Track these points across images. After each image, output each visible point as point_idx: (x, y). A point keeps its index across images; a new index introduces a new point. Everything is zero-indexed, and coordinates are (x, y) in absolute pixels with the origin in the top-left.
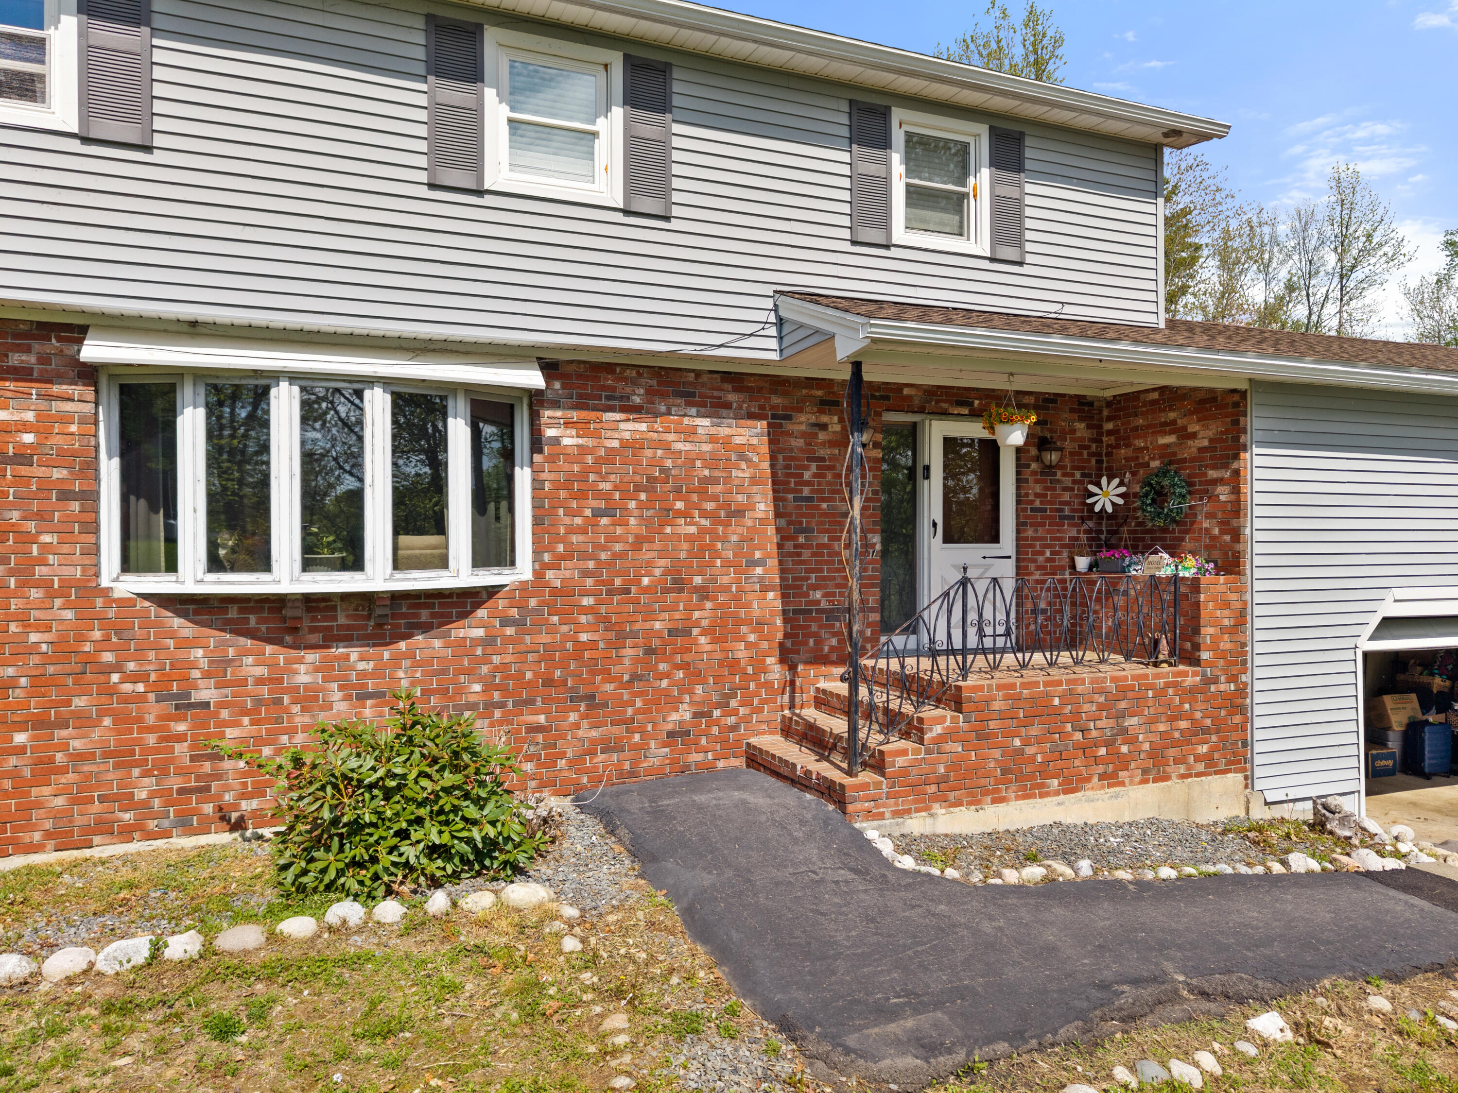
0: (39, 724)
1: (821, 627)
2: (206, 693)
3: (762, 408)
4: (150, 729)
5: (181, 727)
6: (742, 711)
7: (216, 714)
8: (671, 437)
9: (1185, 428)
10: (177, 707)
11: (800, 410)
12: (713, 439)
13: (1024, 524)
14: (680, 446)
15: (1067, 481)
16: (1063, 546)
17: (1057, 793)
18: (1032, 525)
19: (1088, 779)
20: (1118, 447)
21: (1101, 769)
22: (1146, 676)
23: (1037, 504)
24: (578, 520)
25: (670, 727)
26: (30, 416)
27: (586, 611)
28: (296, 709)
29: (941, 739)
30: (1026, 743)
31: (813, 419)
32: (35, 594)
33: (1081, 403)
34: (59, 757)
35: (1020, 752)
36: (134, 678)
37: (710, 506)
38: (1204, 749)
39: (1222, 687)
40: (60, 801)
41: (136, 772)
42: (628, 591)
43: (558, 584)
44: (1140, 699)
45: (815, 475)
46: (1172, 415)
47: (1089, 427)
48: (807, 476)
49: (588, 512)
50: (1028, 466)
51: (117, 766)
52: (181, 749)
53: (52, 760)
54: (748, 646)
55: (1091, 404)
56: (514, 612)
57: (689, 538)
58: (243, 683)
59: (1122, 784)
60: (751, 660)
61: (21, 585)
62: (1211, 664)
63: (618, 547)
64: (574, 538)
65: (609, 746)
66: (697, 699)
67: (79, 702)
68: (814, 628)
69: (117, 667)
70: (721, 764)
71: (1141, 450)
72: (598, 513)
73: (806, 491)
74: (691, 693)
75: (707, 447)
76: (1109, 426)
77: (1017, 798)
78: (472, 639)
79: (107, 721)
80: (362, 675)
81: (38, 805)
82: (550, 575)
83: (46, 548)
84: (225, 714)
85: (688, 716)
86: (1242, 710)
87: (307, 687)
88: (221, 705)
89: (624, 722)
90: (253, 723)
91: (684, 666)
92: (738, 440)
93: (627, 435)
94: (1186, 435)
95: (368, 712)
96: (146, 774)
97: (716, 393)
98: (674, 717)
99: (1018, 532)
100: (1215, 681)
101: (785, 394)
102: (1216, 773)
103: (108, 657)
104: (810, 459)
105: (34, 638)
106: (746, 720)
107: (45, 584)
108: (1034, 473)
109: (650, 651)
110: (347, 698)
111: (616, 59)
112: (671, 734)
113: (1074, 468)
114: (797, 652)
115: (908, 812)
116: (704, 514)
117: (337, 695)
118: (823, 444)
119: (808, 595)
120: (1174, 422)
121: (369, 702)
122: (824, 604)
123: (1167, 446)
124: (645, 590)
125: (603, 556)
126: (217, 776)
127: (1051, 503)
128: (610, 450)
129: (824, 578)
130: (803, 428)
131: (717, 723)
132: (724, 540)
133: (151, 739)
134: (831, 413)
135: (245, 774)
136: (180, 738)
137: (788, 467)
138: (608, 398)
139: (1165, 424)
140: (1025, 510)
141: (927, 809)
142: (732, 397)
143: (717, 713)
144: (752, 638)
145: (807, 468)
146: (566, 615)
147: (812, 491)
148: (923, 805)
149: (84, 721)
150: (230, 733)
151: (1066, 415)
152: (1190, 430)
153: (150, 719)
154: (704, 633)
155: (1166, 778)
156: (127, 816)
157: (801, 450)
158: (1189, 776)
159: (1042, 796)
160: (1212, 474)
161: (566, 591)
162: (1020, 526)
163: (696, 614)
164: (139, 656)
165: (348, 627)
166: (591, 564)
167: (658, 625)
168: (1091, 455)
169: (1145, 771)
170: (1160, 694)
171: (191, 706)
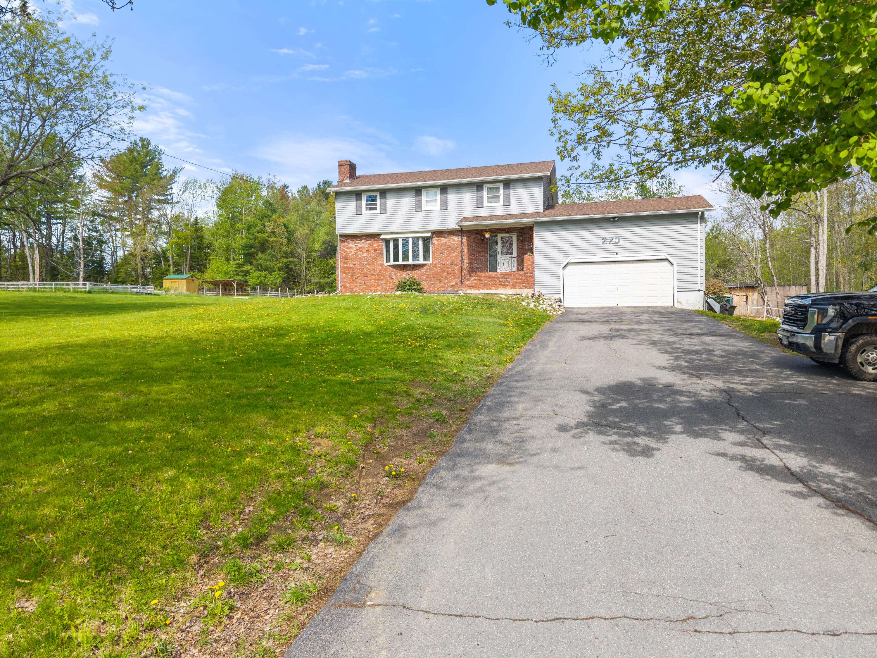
2: (394, 277)
3: (466, 235)
8: (451, 241)
10: (391, 279)
11: (473, 235)
17: (493, 289)
18: (520, 251)
19: (499, 287)
23: (520, 247)
24: (438, 254)
26: (377, 245)
27: (439, 267)
29: (473, 280)
30: (488, 282)
34: (380, 284)
36: (387, 275)
38: (524, 284)
39: (529, 274)
41: (387, 286)
42: (445, 264)
44: (510, 276)
45: (475, 245)
50: (518, 240)
56: (429, 267)
57: (454, 256)
58: (398, 276)
59: (506, 288)
61: (376, 264)
62: (526, 271)
63: (444, 258)
64: (437, 257)
65: (443, 287)
67: (382, 277)
72: (441, 253)
73: (474, 248)
74: (455, 279)
77: (486, 289)
78: (424, 271)
79: (384, 280)
82: (434, 262)
83: (378, 260)
86: (533, 278)
87: (404, 277)
89: (445, 284)
92: (462, 240)
93: (445, 241)
97: (458, 234)
98: (452, 283)
101: (470, 232)
102: (527, 288)
103: (384, 272)
105: (377, 270)
111: (439, 189)
112: (452, 286)
116: (456, 253)
118: (477, 240)
119: (474, 265)
122: (477, 266)
128: (442, 243)
129: (477, 262)
130: (473, 238)
134: (478, 235)
136: (391, 282)
137: (470, 244)
138: (442, 236)
146: (436, 268)
153: (388, 280)
154: (457, 271)
155: (516, 288)
158: (520, 288)
161: (437, 264)
162: (517, 252)
163: (456, 268)
164: (387, 272)
165: (408, 269)
166: (440, 260)
167: (449, 270)
169: (512, 287)
170: (515, 275)
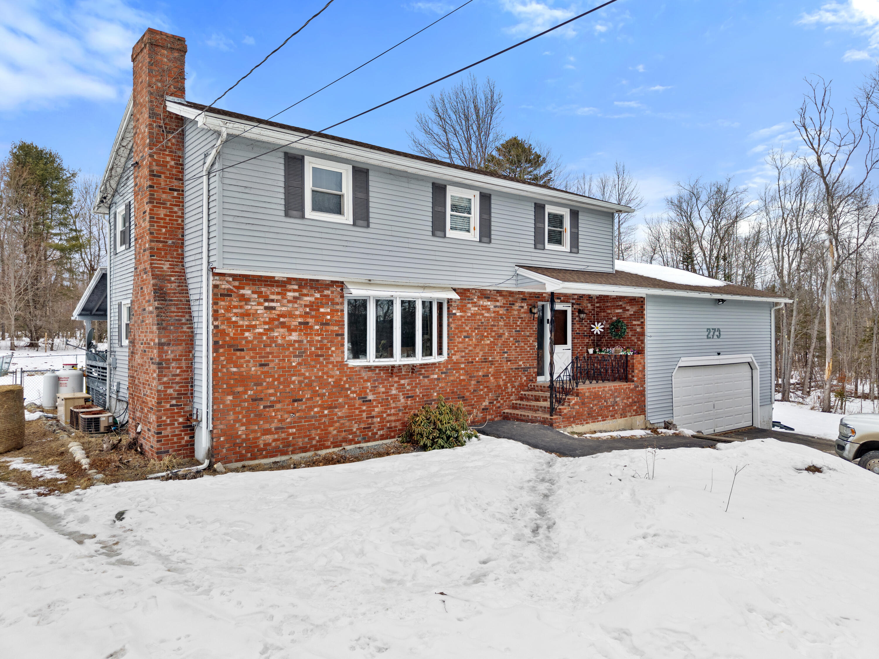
0: (330, 407)
1: (522, 374)
2: (370, 397)
3: (507, 301)
4: (357, 409)
5: (364, 408)
6: (502, 401)
7: (373, 403)
8: (484, 312)
9: (625, 308)
10: (363, 401)
11: (516, 302)
12: (494, 312)
13: (574, 338)
14: (486, 315)
15: (586, 324)
16: (585, 345)
17: (601, 421)
18: (577, 338)
19: (608, 417)
20: (601, 312)
21: (611, 414)
22: (621, 386)
23: (578, 332)
24: (460, 339)
25: (483, 407)
26: (329, 310)
27: (463, 369)
28: (392, 402)
29: (574, 404)
30: (593, 406)
31: (520, 305)
32: (330, 366)
33: (589, 298)
34: (335, 418)
35: (592, 408)
36: (352, 392)
37: (493, 334)
38: (635, 408)
39: (639, 389)
40: (335, 432)
41: (354, 422)
42: (472, 362)
43: (455, 360)
44: (620, 393)
45: (521, 323)
46: (621, 303)
47: (591, 305)
48: (518, 323)
49: (463, 337)
50: (575, 319)
51: (349, 420)
52: (364, 415)
53: (333, 418)
54: (503, 380)
55: (592, 298)
56: (444, 370)
57: (488, 345)
58: (379, 393)
59: (616, 418)
60: (504, 385)
61: (327, 363)
62: (637, 381)
63: (470, 348)
64: (460, 345)
66: (490, 398)
67: (340, 400)
68: (520, 374)
69: (349, 389)
70: (496, 419)
71: (610, 314)
72: (465, 337)
73: (518, 329)
74: (488, 395)
75: (493, 315)
76: (598, 305)
77: (592, 422)
78: (435, 379)
79: (346, 407)
80: (408, 390)
81: (330, 433)
82: (454, 357)
83: (332, 352)
84: (374, 403)
85: (487, 404)
86: (644, 396)
87: (395, 395)
88: (374, 400)
89: (471, 405)
90: (381, 406)
91: (487, 387)
92: (501, 312)
93: (473, 312)
94: (625, 310)
95: (409, 402)
96: (356, 423)
97: (495, 297)
98: (484, 404)
99: (572, 341)
100: (638, 387)
101: (513, 296)
102: (638, 415)
103: (347, 386)
104: (519, 318)
105: (330, 380)
106: (502, 404)
107: (332, 363)
108: (577, 321)
109: (478, 382)
110: (404, 398)
111: (478, 194)
112: (483, 409)
113: (588, 319)
114: (516, 382)
115: (567, 426)
116: (491, 337)
117: (401, 397)
118: (522, 313)
119: (518, 363)
120: (621, 305)
121: (409, 399)
122: (523, 366)
123: (618, 313)
124: (477, 362)
125: (467, 351)
126: (373, 424)
127: (582, 331)
128: (468, 317)
129: (523, 357)
130: (517, 308)
131: (495, 405)
132: (497, 345)
133: (357, 412)
134: (525, 303)
135: (379, 423)
136: (364, 411)
137: (513, 321)
138: (468, 300)
139: (618, 306)
140: (574, 333)
141: (571, 425)
142: (499, 298)
143: (495, 402)
144: (504, 378)
145: (518, 321)
147: (520, 329)
148: (570, 424)
149: (341, 406)
150: (376, 410)
151: (585, 301)
152: (627, 308)
153: (357, 406)
154: (492, 376)
155: (626, 417)
156: (351, 437)
157: (517, 315)
158: (631, 416)
159: (598, 421)
160: (634, 323)
161: (457, 363)
162: (573, 338)
163: (490, 369)
164: (354, 386)
165: (405, 375)
166: (463, 354)
167: (480, 374)
168: (592, 314)
169: (621, 415)
170: (625, 390)
171: (367, 401)
